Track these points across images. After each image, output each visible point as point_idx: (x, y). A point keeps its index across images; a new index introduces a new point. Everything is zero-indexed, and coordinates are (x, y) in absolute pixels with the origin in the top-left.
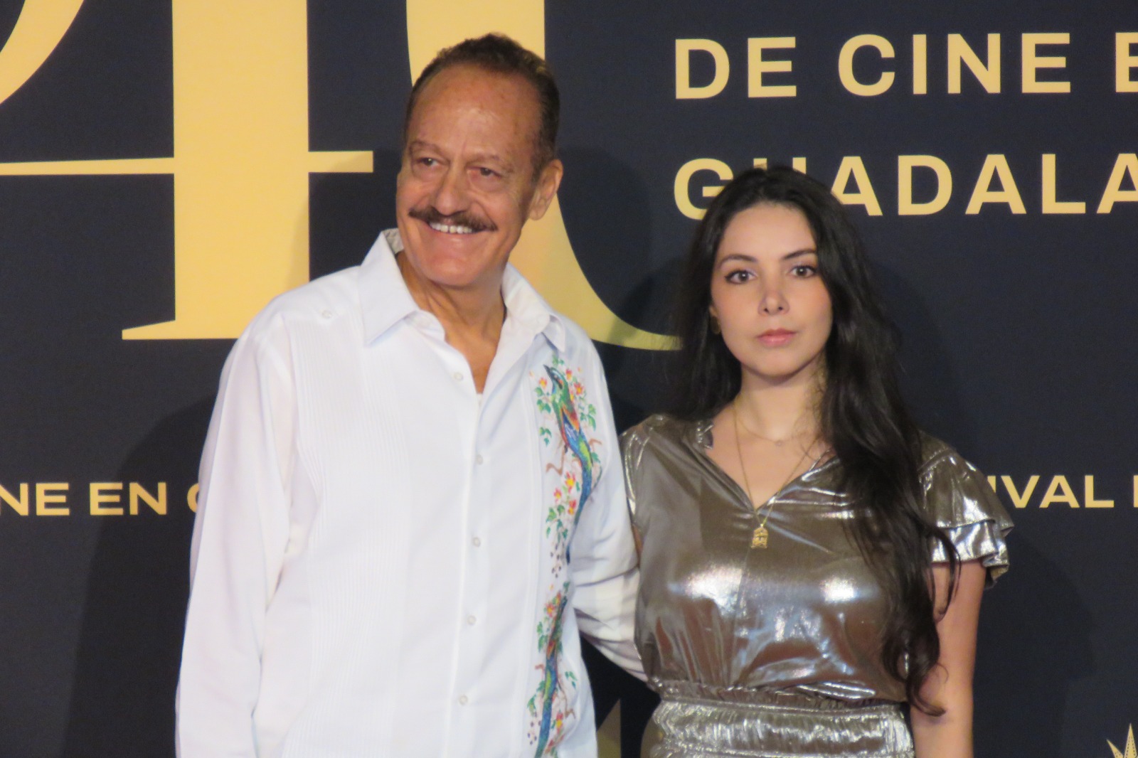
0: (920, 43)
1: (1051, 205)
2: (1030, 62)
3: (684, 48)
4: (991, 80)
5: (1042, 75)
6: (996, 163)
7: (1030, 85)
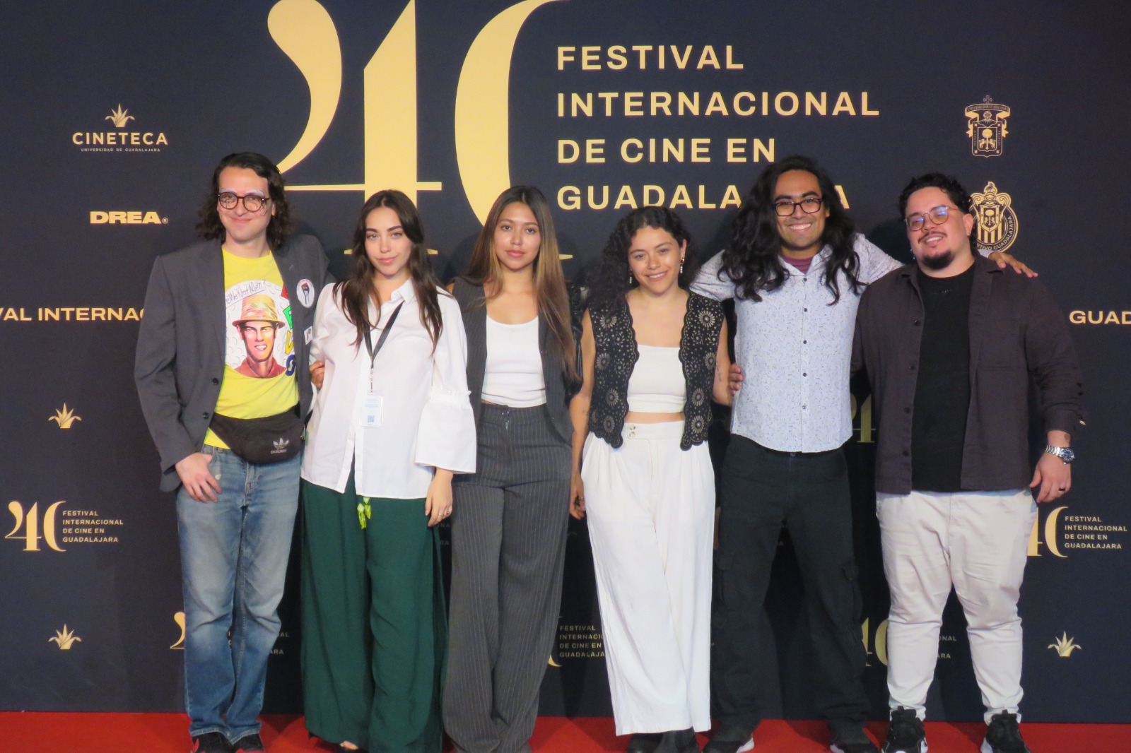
0: (652, 142)
1: (702, 205)
2: (695, 150)
3: (562, 143)
4: (680, 157)
5: (700, 155)
6: (681, 189)
7: (695, 159)
